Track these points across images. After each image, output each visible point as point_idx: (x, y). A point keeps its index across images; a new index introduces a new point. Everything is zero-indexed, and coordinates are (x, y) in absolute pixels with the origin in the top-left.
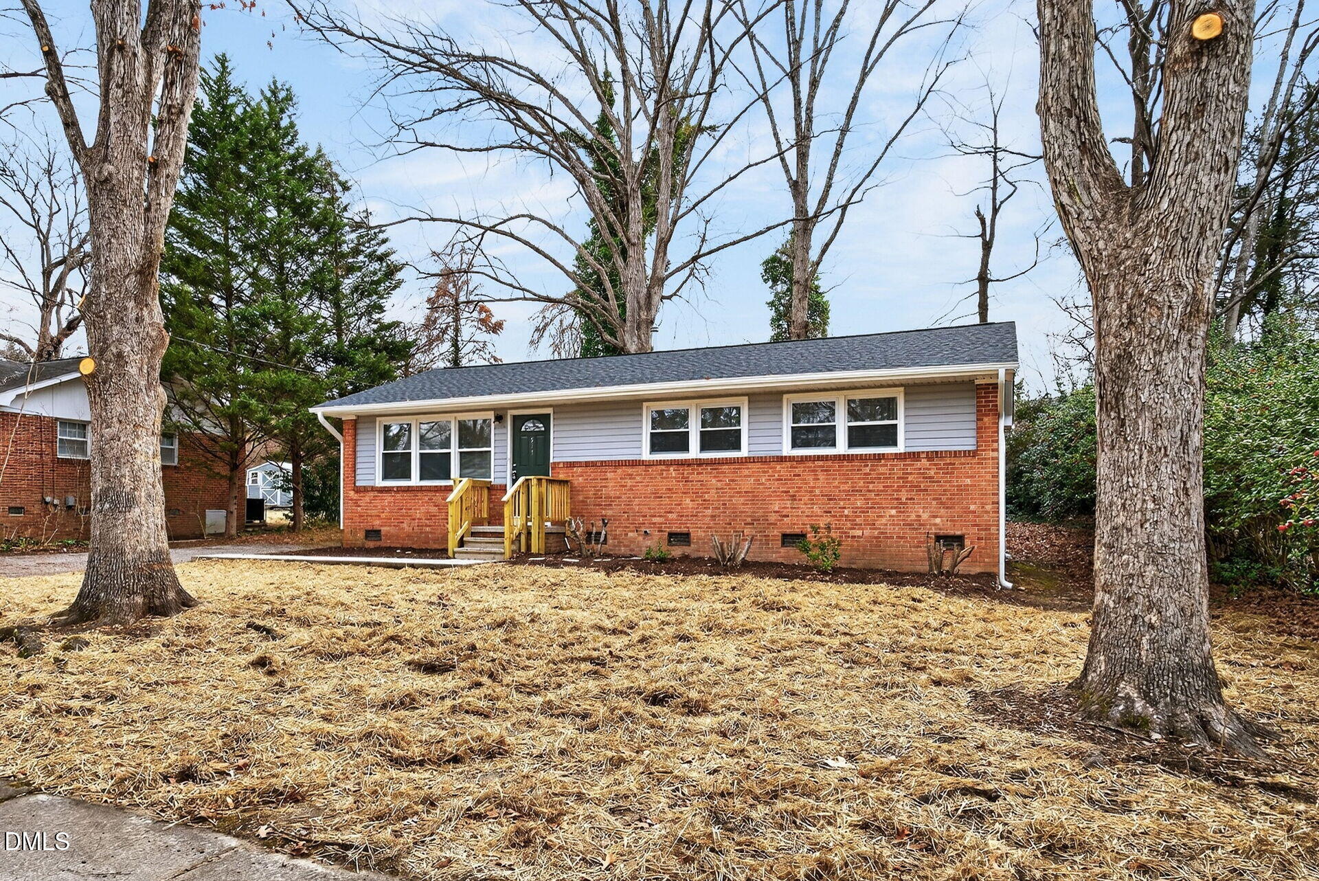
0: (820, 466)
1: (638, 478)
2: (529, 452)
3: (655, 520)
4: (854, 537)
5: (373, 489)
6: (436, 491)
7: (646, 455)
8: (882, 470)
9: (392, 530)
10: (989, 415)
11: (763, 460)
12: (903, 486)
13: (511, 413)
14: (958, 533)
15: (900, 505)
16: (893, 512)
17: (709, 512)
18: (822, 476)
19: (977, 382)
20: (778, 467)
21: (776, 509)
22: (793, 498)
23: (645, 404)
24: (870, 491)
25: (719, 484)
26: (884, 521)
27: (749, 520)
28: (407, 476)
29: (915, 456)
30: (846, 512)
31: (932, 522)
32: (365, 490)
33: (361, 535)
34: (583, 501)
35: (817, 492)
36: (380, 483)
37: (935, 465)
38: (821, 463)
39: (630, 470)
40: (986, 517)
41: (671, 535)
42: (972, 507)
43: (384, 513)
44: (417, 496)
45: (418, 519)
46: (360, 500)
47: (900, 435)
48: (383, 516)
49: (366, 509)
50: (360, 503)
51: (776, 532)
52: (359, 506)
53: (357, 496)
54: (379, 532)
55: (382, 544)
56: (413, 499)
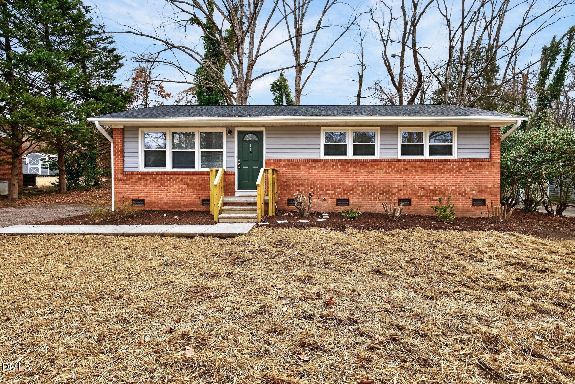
0: (418, 165)
1: (319, 169)
2: (248, 153)
3: (329, 192)
4: (435, 200)
5: (138, 173)
6: (185, 175)
7: (323, 156)
8: (448, 167)
9: (153, 199)
10: (496, 142)
11: (389, 161)
12: (458, 175)
13: (237, 129)
14: (483, 198)
15: (457, 186)
16: (453, 188)
17: (360, 188)
18: (419, 170)
19: (492, 126)
20: (397, 165)
21: (396, 186)
22: (404, 181)
23: (322, 128)
24: (443, 177)
25: (365, 174)
26: (449, 192)
27: (381, 192)
28: (164, 165)
29: (464, 161)
30: (431, 188)
31: (471, 192)
32: (132, 174)
33: (129, 202)
34: (285, 182)
35: (417, 177)
36: (142, 169)
37: (473, 165)
38: (418, 163)
39: (314, 165)
40: (495, 190)
41: (338, 200)
42: (490, 186)
43: (146, 188)
44: (171, 178)
45: (173, 192)
46: (128, 180)
47: (455, 150)
48: (146, 190)
49: (133, 186)
50: (128, 182)
51: (395, 198)
52: (127, 184)
53: (125, 178)
54: (143, 200)
55: (145, 208)
56: (168, 180)
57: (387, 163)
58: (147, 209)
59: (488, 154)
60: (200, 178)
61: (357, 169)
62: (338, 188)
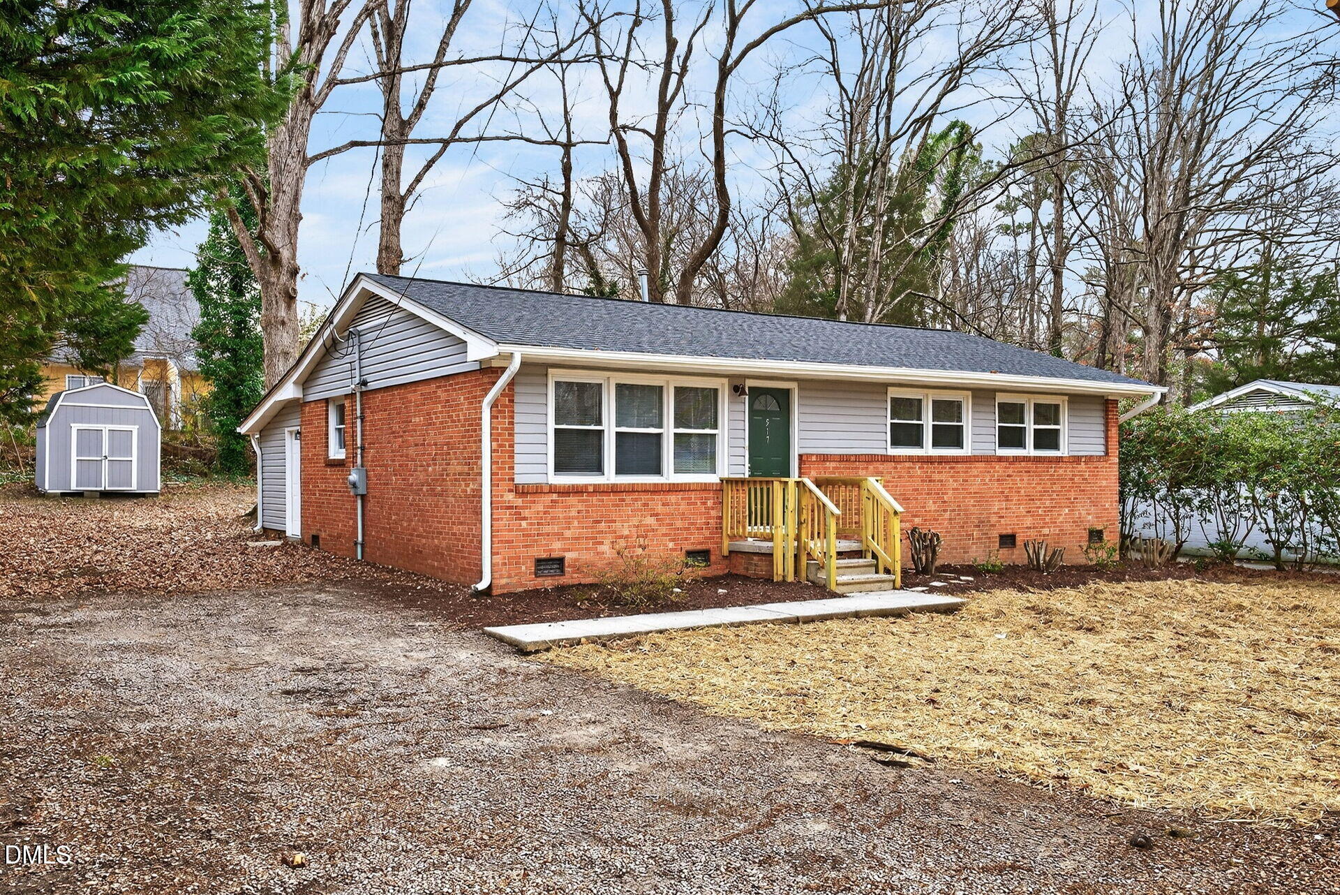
2: (764, 439)
7: (888, 449)
9: (586, 556)
10: (1113, 428)
12: (1072, 488)
13: (751, 384)
14: (1100, 528)
15: (1071, 506)
18: (1025, 478)
19: (1109, 397)
21: (996, 511)
22: (1007, 498)
23: (890, 389)
24: (1054, 492)
25: (955, 486)
27: (977, 522)
28: (598, 468)
29: (1077, 460)
31: (1087, 519)
33: (527, 568)
35: (1022, 492)
36: (553, 478)
37: (1089, 468)
40: (1113, 513)
42: (1107, 505)
43: (569, 528)
44: (623, 500)
45: (627, 537)
46: (526, 508)
47: (1064, 440)
48: (568, 533)
49: (539, 524)
50: (526, 513)
51: (995, 534)
52: (525, 519)
53: (519, 502)
54: (561, 561)
55: (565, 580)
56: (617, 506)
57: (983, 465)
58: (570, 582)
59: (1102, 448)
60: (682, 499)
61: (943, 477)
62: (916, 516)
